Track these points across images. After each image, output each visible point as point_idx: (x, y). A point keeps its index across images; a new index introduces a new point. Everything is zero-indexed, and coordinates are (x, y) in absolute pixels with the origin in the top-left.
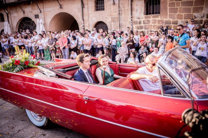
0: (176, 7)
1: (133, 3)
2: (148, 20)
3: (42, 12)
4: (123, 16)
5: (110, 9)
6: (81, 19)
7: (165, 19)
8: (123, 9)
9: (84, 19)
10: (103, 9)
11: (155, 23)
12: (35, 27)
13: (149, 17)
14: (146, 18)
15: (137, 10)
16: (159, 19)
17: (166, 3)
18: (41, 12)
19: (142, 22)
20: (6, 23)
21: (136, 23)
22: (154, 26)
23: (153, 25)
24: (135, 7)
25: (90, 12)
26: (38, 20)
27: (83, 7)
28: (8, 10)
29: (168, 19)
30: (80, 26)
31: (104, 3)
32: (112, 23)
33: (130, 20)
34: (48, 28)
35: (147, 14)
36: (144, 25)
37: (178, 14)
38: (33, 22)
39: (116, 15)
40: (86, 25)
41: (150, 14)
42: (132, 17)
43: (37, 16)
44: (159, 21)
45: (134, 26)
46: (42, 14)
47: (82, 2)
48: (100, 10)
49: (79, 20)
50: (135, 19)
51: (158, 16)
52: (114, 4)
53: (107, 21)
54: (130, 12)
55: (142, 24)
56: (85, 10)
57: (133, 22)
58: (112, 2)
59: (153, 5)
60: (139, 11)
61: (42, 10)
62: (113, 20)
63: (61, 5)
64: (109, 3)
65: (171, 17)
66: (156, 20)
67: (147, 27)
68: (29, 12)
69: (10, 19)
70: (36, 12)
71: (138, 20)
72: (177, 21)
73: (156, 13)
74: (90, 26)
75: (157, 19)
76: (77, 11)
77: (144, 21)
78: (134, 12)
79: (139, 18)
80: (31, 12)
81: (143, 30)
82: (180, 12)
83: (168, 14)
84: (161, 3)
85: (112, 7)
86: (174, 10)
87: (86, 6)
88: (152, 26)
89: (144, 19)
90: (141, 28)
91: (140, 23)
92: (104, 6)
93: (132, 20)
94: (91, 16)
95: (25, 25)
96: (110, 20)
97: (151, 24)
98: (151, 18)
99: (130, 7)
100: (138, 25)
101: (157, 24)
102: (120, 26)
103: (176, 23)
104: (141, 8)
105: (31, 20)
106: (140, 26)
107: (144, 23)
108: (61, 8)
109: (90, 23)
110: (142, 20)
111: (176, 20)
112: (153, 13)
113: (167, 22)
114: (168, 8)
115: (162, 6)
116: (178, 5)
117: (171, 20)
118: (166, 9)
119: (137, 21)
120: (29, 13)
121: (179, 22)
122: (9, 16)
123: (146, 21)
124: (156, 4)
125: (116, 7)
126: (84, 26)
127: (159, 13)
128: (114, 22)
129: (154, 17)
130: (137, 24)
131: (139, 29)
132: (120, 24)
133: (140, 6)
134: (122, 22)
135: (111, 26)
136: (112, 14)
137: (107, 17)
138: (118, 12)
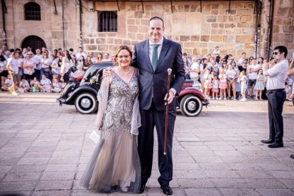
0: (135, 25)
1: (83, 15)
2: (102, 39)
4: (69, 30)
5: (50, 20)
7: (123, 39)
8: (68, 21)
9: (6, 29)
10: (39, 19)
11: (111, 42)
13: (104, 35)
14: (99, 35)
15: (88, 26)
16: (116, 37)
17: (125, 19)
19: (95, 41)
21: (86, 41)
22: (110, 46)
23: (109, 44)
24: (84, 19)
25: (17, 20)
27: (4, 12)
29: (127, 39)
31: (39, 10)
32: (53, 40)
33: (78, 37)
35: (101, 31)
36: (97, 45)
37: (138, 33)
39: (58, 28)
40: (11, 38)
41: (105, 30)
42: (81, 34)
44: (116, 41)
45: (85, 45)
48: (33, 19)
50: (86, 37)
51: (115, 34)
52: (56, 13)
53: (46, 37)
54: (78, 27)
55: (95, 44)
56: (9, 17)
57: (83, 41)
58: (52, 9)
59: (109, 18)
60: (91, 26)
62: (55, 35)
64: (48, 11)
65: (130, 36)
66: (113, 39)
67: (101, 47)
71: (90, 38)
73: (112, 29)
74: (17, 42)
77: (97, 40)
78: (84, 28)
79: (91, 36)
81: (97, 51)
82: (140, 31)
83: (127, 32)
84: (118, 18)
85: (53, 17)
86: (133, 29)
87: (8, 11)
88: (107, 46)
89: (98, 37)
90: (94, 48)
91: (92, 42)
92: (40, 14)
93: (81, 38)
94: (18, 26)
96: (50, 35)
97: (106, 44)
98: (107, 36)
99: (78, 19)
100: (90, 44)
101: (114, 44)
102: (64, 45)
104: (94, 23)
106: (93, 46)
107: (98, 42)
109: (17, 37)
110: (95, 38)
112: (109, 31)
113: (125, 42)
114: (127, 25)
116: (138, 23)
117: (131, 40)
118: (124, 26)
119: (88, 40)
123: (100, 40)
124: (112, 18)
125: (59, 17)
126: (5, 40)
127: (116, 30)
128: (56, 38)
129: (110, 35)
130: (88, 42)
131: (90, 49)
132: (64, 42)
133: (91, 19)
134: (68, 39)
135: (51, 43)
136: (53, 27)
137: (45, 30)
138: (62, 26)
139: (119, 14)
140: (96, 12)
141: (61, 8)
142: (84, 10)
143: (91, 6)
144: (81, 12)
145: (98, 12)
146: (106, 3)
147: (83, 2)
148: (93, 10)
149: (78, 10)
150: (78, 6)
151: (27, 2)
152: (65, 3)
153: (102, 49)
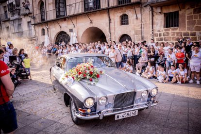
0: (194, 20)
1: (154, 18)
2: (167, 33)
3: (76, 26)
4: (145, 29)
5: (134, 23)
6: (108, 32)
7: (183, 32)
8: (144, 23)
9: (112, 31)
10: (128, 24)
11: (174, 35)
12: (69, 40)
13: (169, 30)
14: (165, 30)
15: (157, 24)
16: (178, 31)
17: (184, 16)
18: (74, 27)
19: (162, 35)
20: (46, 36)
21: (156, 35)
22: (173, 38)
23: (172, 36)
24: (155, 21)
25: (116, 26)
26: (72, 33)
27: (110, 22)
28: (49, 26)
29: (186, 31)
30: (108, 39)
31: (128, 18)
32: (135, 36)
33: (151, 33)
34: (80, 40)
35: (167, 27)
36: (164, 37)
37: (196, 26)
38: (68, 35)
39: (139, 28)
40: (113, 37)
41: (169, 27)
42: (153, 30)
43: (71, 30)
44: (178, 33)
45: (155, 38)
46: (76, 28)
47: (109, 18)
48: (125, 24)
49: (107, 33)
50: (156, 32)
51: (177, 28)
52: (137, 19)
53: (131, 34)
54: (151, 26)
55: (162, 37)
56: (112, 24)
57: (154, 35)
58: (135, 17)
59: (172, 18)
60: (159, 24)
61: (75, 25)
62: (136, 33)
63: (91, 21)
64: (132, 18)
65: (189, 29)
67: (166, 39)
68: (65, 26)
69: (49, 33)
70: (71, 26)
71: (159, 33)
72: (195, 33)
73: (175, 26)
74: (116, 38)
75: (176, 31)
76: (105, 25)
77: (163, 34)
78: (155, 26)
79: (159, 31)
80: (67, 27)
81: (163, 41)
82: (198, 24)
83: (187, 26)
84: (179, 16)
85: (135, 21)
86: (192, 23)
87: (112, 21)
89: (164, 32)
90: (161, 39)
91: (160, 35)
92: (128, 21)
93: (153, 33)
94: (117, 29)
95: (61, 38)
96: (134, 33)
97: (170, 36)
98: (171, 31)
99: (151, 21)
100: (159, 37)
101: (176, 36)
102: (142, 38)
103: (194, 34)
104: (161, 22)
105: (66, 33)
106: (161, 38)
108: (91, 23)
109: (116, 36)
110: (162, 33)
111: (194, 31)
112: (172, 26)
113: (185, 34)
114: (187, 21)
115: (180, 19)
116: (196, 18)
117: (189, 32)
118: (184, 22)
119: (157, 34)
120: (65, 28)
121: (196, 34)
122: (49, 31)
123: (165, 34)
124: (175, 18)
125: (139, 21)
126: (110, 38)
127: (178, 26)
128: (137, 34)
129: (173, 30)
131: (159, 41)
132: (142, 37)
133: (160, 20)
134: (144, 35)
135: (134, 38)
136: (135, 28)
137: (131, 30)
138: (140, 26)
139: (180, 13)
140: (163, 14)
141: (140, 15)
142: (155, 14)
143: (159, 10)
144: (153, 15)
145: (164, 13)
146: (171, 6)
147: (154, 8)
148: (161, 13)
149: (151, 14)
150: (151, 12)
151: (121, 14)
152: (142, 11)
153: (167, 40)
